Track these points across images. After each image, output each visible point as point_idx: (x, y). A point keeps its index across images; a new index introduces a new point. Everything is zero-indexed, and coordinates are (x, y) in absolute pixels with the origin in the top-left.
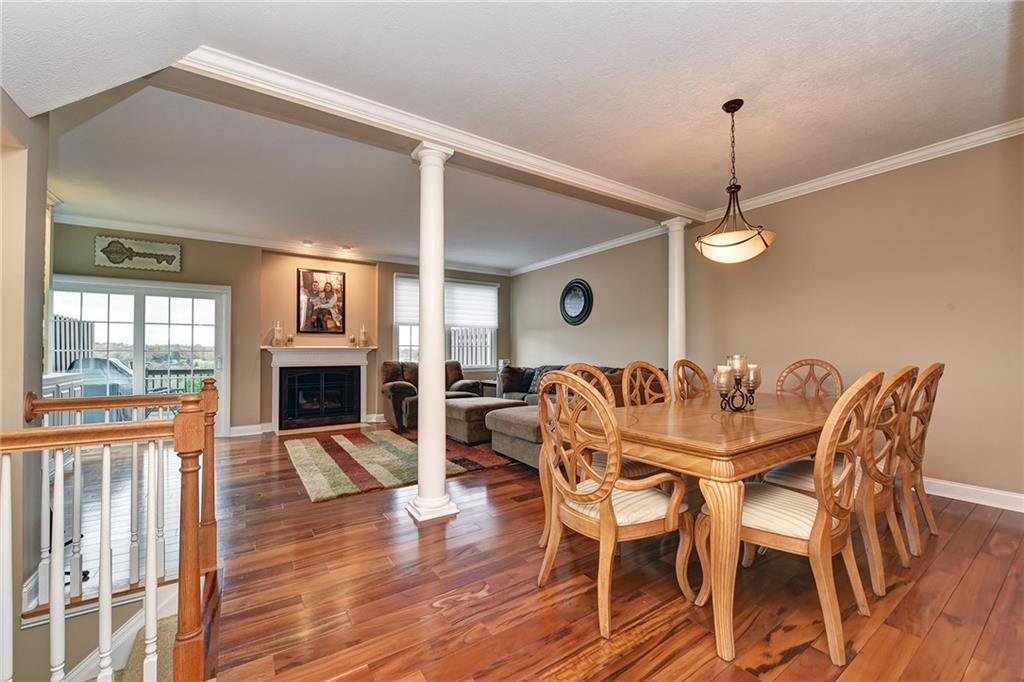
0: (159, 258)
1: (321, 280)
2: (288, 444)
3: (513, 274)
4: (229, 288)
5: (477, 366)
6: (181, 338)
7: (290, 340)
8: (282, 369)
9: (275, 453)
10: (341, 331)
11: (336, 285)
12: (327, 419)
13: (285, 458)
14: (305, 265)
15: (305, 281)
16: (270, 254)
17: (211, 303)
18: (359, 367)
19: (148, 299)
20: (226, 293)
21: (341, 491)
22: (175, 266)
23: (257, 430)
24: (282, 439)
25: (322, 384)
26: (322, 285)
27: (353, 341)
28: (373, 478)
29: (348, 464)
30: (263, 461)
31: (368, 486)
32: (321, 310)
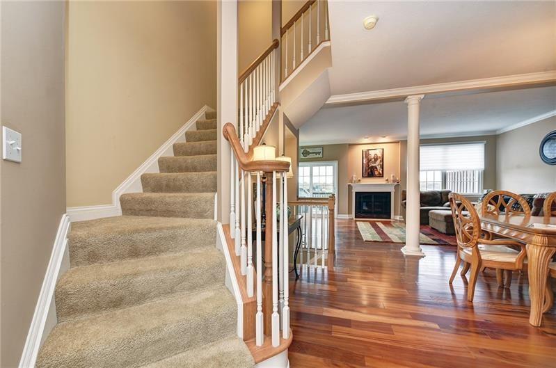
0: (316, 153)
1: (372, 154)
2: (358, 223)
3: (498, 133)
4: (337, 162)
5: (466, 194)
6: (322, 180)
7: (359, 181)
8: (356, 193)
9: (353, 225)
10: (381, 176)
11: (379, 155)
12: (375, 216)
13: (356, 227)
14: (365, 148)
15: (366, 154)
16: (352, 145)
17: (332, 167)
18: (390, 193)
19: (314, 168)
20: (336, 163)
21: (375, 240)
22: (321, 156)
23: (346, 217)
24: (356, 221)
25: (373, 199)
26: (373, 156)
27: (387, 180)
28: (390, 239)
29: (380, 232)
30: (349, 227)
31: (386, 240)
32: (372, 167)
